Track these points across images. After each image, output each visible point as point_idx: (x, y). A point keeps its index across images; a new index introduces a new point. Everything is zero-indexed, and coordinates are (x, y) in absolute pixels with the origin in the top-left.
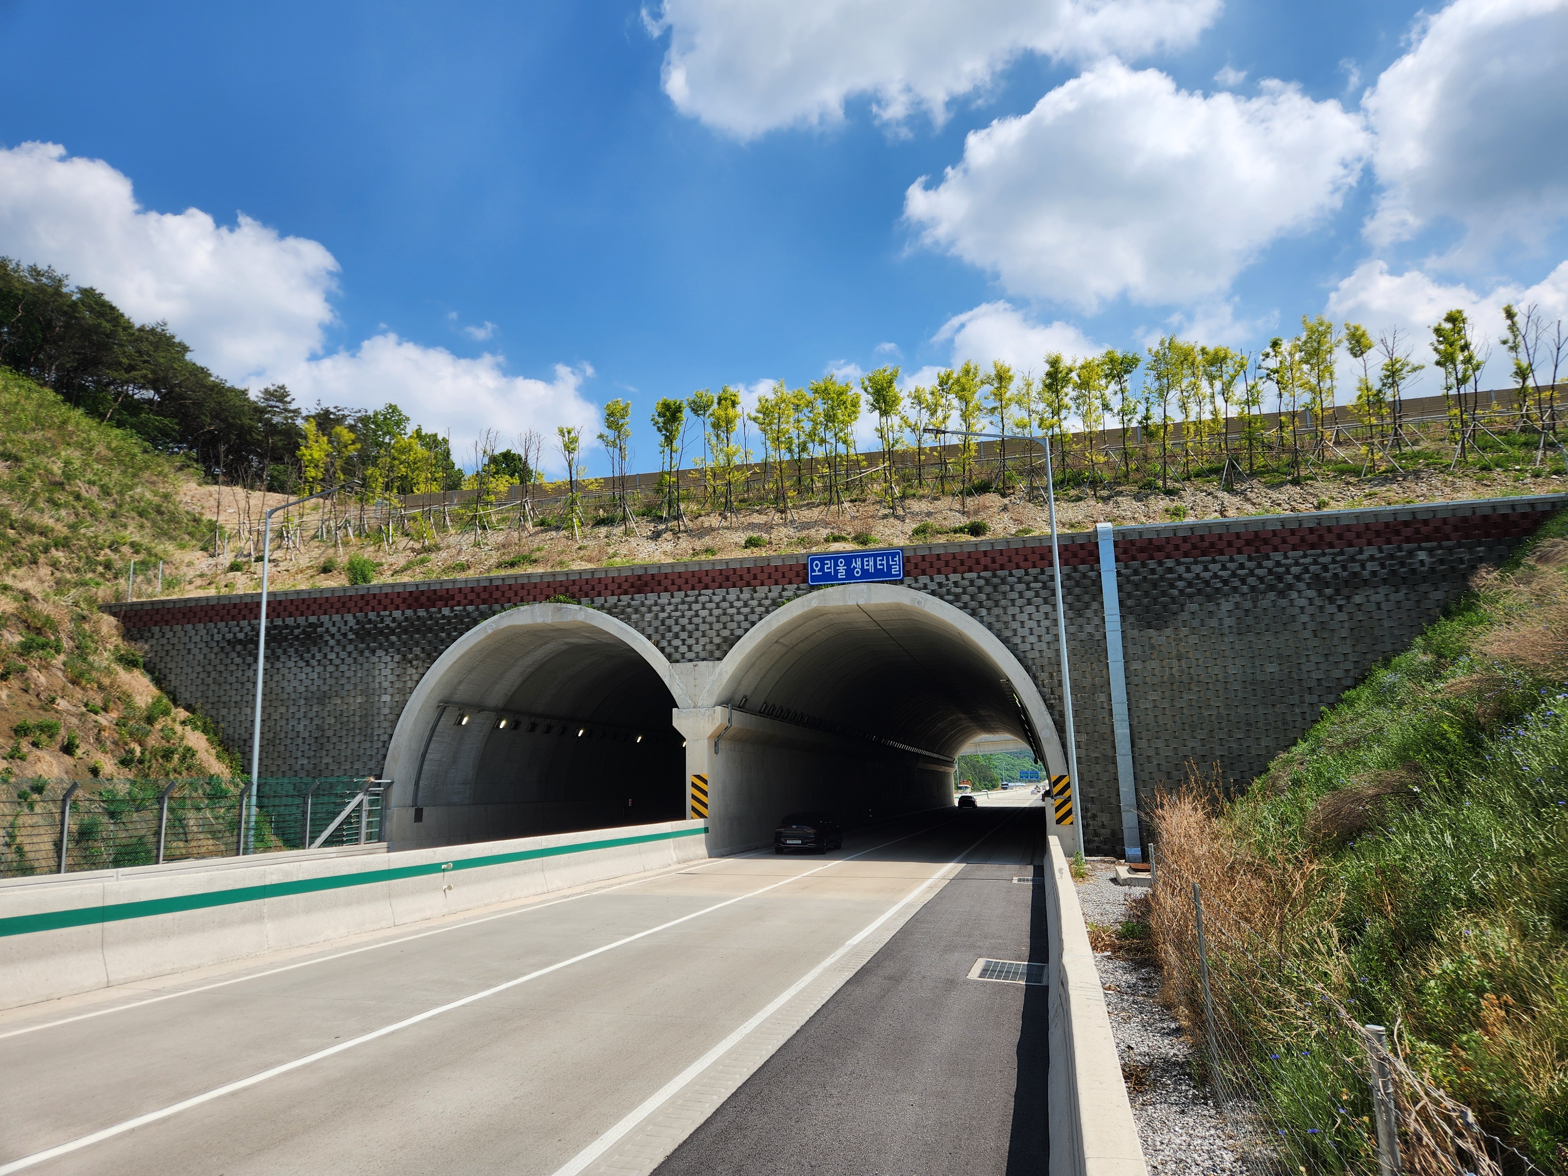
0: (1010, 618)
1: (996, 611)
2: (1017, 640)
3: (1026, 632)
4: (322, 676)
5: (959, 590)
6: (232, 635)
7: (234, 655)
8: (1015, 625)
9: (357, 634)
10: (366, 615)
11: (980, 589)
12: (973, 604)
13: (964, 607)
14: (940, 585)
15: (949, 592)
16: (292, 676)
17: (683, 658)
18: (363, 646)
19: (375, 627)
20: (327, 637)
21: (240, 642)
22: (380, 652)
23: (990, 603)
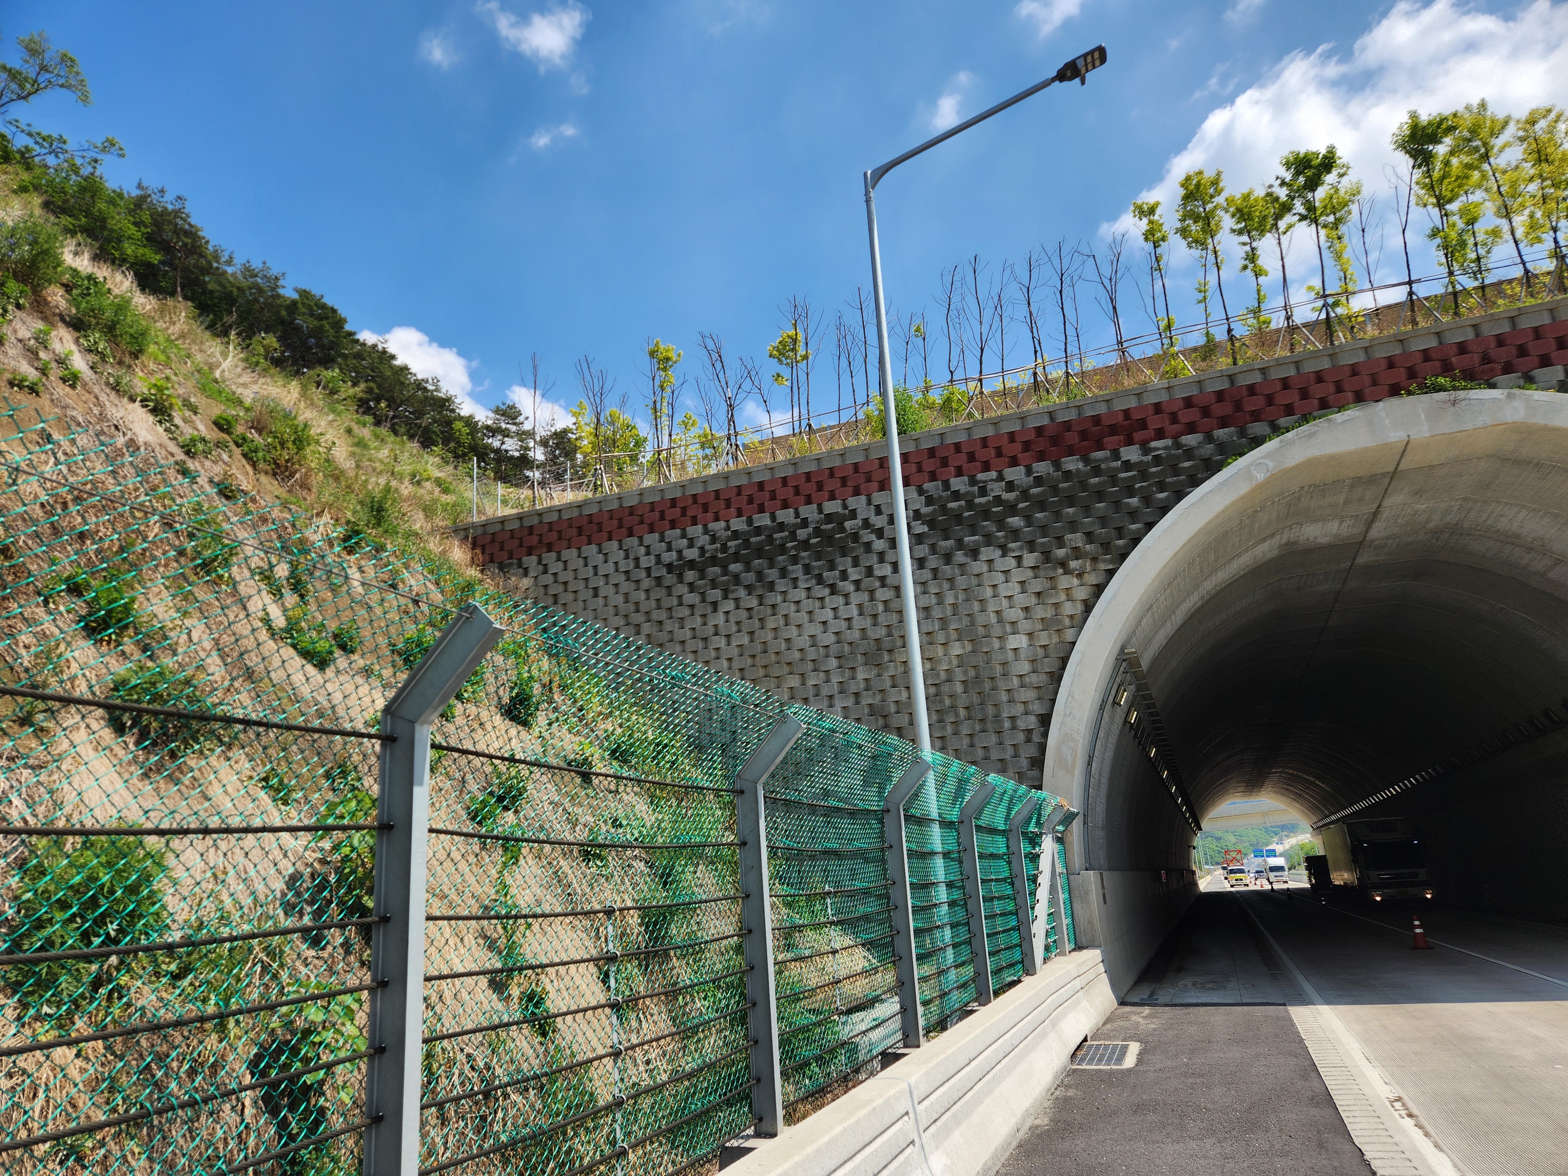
4: (868, 609)
6: (674, 555)
7: (682, 589)
9: (931, 523)
10: (946, 485)
16: (804, 617)
18: (950, 543)
19: (970, 505)
20: (867, 536)
21: (691, 565)
22: (987, 553)
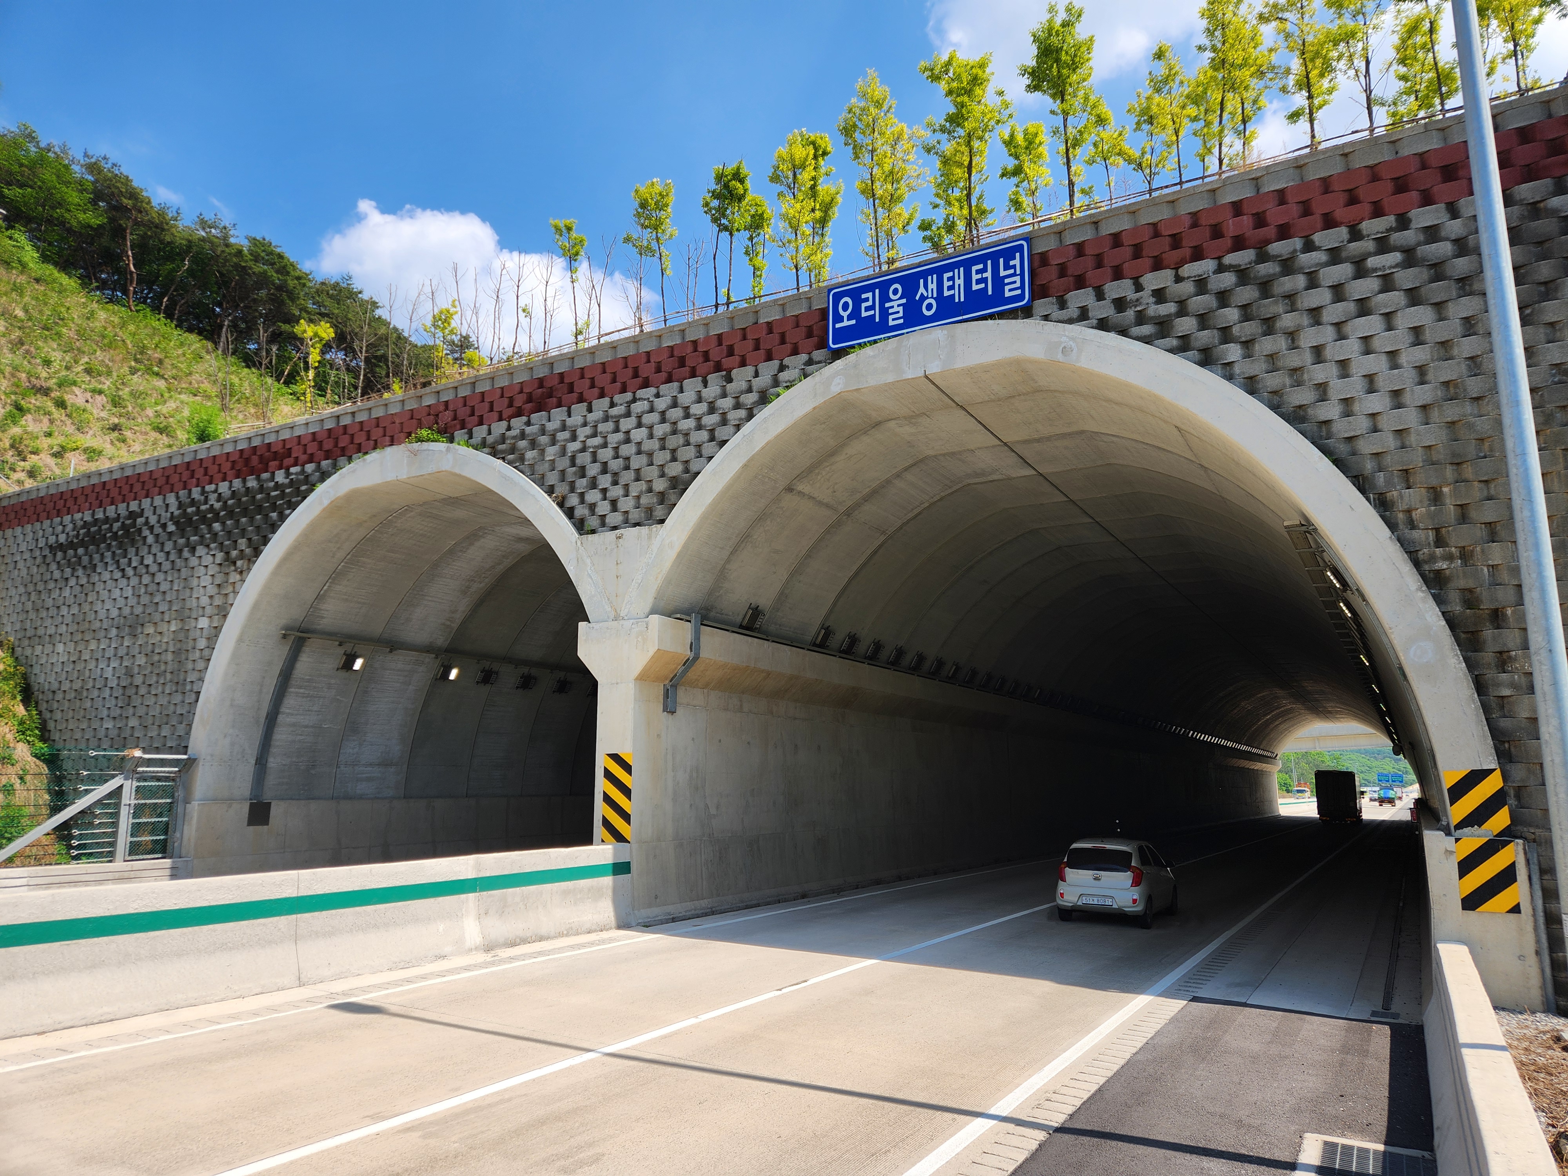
0: (1308, 357)
1: (1266, 345)
2: (1330, 411)
3: (1354, 386)
4: (137, 592)
5: (1170, 308)
6: (55, 538)
7: (54, 566)
8: (1321, 373)
10: (190, 493)
11: (1223, 298)
12: (1205, 337)
13: (1183, 347)
14: (1120, 304)
15: (1141, 319)
16: (106, 594)
17: (603, 524)
18: (183, 541)
19: (198, 511)
23: (1251, 328)
